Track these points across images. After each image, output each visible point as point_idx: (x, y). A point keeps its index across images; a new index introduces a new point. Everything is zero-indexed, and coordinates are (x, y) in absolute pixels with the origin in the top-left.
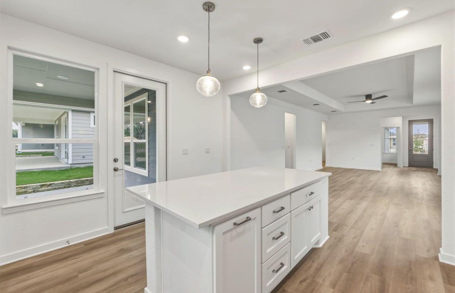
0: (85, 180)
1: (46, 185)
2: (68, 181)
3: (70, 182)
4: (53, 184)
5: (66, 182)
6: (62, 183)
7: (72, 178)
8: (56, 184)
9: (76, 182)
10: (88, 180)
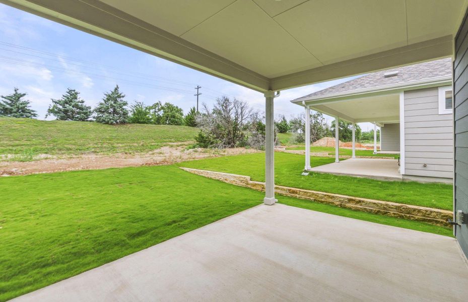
0: (415, 210)
1: (354, 200)
2: (383, 202)
3: (387, 205)
4: (363, 202)
5: (382, 204)
6: (375, 203)
7: (395, 198)
8: (366, 203)
9: (397, 208)
10: (419, 211)
